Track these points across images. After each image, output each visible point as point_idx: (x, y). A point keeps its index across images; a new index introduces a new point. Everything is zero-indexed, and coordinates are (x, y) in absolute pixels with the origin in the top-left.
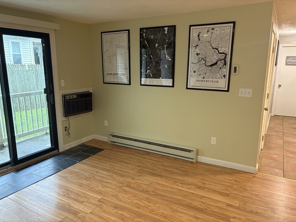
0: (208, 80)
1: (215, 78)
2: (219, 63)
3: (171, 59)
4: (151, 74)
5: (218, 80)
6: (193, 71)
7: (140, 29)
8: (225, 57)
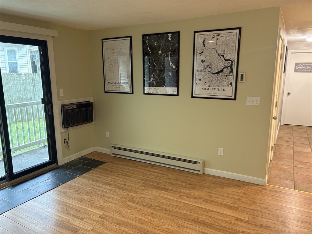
0: (214, 88)
1: (221, 86)
2: (225, 70)
3: (175, 67)
4: (155, 83)
5: (224, 88)
6: (198, 79)
7: (143, 35)
8: (232, 65)
